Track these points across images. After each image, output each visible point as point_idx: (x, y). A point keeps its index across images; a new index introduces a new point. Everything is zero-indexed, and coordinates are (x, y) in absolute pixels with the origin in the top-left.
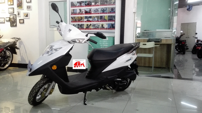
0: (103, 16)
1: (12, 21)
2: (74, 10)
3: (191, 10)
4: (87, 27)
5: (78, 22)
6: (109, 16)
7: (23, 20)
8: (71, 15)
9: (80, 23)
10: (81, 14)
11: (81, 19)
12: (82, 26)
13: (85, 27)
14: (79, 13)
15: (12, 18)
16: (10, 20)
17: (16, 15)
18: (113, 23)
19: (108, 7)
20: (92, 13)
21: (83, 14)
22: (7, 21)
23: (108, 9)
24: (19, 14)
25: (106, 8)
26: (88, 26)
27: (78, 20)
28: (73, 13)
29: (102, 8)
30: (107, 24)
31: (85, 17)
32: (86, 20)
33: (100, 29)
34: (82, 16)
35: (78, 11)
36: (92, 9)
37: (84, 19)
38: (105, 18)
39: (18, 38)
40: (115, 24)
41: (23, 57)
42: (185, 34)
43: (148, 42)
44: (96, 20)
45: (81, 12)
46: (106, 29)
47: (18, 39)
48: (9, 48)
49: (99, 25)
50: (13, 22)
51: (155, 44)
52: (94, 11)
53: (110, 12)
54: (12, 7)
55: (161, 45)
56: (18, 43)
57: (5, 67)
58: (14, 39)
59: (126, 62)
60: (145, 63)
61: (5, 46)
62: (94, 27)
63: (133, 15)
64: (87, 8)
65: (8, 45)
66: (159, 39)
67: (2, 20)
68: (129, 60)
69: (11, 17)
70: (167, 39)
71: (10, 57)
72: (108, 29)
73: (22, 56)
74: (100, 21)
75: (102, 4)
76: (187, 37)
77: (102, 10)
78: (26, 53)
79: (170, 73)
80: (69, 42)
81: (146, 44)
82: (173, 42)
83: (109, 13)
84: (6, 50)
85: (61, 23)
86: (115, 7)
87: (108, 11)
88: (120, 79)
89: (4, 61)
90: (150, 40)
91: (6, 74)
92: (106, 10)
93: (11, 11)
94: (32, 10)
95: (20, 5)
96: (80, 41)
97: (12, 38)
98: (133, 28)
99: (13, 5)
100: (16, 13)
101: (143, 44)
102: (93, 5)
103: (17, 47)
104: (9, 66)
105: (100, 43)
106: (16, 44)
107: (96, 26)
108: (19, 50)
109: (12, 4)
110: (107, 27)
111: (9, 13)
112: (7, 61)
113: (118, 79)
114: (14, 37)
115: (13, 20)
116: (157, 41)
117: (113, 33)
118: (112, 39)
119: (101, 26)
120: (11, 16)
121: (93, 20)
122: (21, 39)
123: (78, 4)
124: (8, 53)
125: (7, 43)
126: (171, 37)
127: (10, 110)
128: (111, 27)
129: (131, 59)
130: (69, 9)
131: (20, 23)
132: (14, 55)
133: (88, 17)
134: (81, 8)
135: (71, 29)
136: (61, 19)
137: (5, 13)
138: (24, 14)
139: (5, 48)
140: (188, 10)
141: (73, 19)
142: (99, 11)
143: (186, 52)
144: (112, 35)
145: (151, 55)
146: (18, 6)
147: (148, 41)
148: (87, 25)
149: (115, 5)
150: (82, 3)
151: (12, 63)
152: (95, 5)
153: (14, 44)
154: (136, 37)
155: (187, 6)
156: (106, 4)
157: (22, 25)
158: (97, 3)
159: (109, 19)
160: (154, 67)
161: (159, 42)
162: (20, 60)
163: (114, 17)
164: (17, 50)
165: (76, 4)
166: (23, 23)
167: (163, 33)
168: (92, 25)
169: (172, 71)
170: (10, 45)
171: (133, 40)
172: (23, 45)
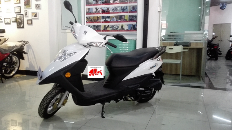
0: (123, 16)
1: (18, 21)
2: (89, 9)
3: (225, 8)
4: (104, 29)
5: (94, 23)
6: (130, 16)
7: (31, 21)
8: (86, 14)
9: (96, 24)
10: (97, 14)
11: (98, 20)
12: (99, 28)
13: (102, 29)
14: (95, 12)
15: (19, 19)
16: (16, 21)
17: (23, 15)
18: (134, 23)
19: (128, 5)
20: (111, 12)
21: (100, 14)
22: (13, 22)
23: (128, 8)
24: (26, 14)
25: (127, 6)
26: (106, 27)
27: (94, 20)
28: (89, 12)
29: (122, 6)
30: (127, 25)
31: (102, 17)
32: (103, 20)
33: (120, 31)
34: (99, 15)
35: (94, 10)
36: (110, 8)
37: (101, 20)
38: (125, 18)
39: (26, 41)
40: (136, 25)
41: (32, 64)
42: (217, 37)
43: (174, 46)
44: (115, 20)
45: (97, 12)
46: (127, 31)
47: (26, 43)
48: (15, 52)
49: (118, 26)
50: (19, 23)
51: (184, 49)
52: (113, 10)
53: (131, 11)
54: (18, 5)
55: (190, 49)
56: (25, 47)
57: (12, 74)
58: (21, 42)
59: (150, 69)
60: (171, 71)
61: (11, 50)
62: (113, 29)
63: (158, 14)
64: (105, 7)
65: (14, 49)
66: (188, 43)
67: (8, 21)
68: (154, 67)
69: (17, 18)
70: (197, 43)
71: (17, 63)
72: (129, 31)
73: (31, 62)
74: (120, 22)
75: (122, 2)
76: (220, 41)
77: (121, 9)
78: (35, 58)
79: (200, 81)
80: (85, 46)
81: (172, 49)
82: (203, 46)
83: (129, 12)
84: (12, 55)
85: (75, 24)
86: (137, 6)
87: (128, 9)
88: (143, 89)
89: (10, 67)
90: (177, 44)
91: (12, 82)
92: (126, 8)
93: (18, 10)
94: (41, 9)
95: (27, 3)
96: (96, 45)
97: (19, 41)
98: (158, 29)
99: (20, 3)
100: (23, 12)
101: (170, 49)
102: (111, 3)
103: (24, 51)
104: (16, 73)
105: (120, 47)
106: (23, 49)
107: (115, 28)
108: (26, 55)
109: (18, 2)
110: (128, 29)
111: (16, 13)
112: (13, 67)
113: (141, 89)
114: (21, 40)
115: (20, 20)
116: (186, 45)
117: (134, 36)
118: (133, 42)
119: (121, 27)
120: (17, 16)
121: (111, 21)
122: (28, 43)
123: (94, 2)
124: (15, 58)
125: (13, 47)
126: (202, 40)
127: (18, 123)
128: (133, 28)
129: (155, 66)
130: (84, 8)
131: (28, 24)
132: (21, 60)
133: (105, 17)
134: (98, 7)
135: (87, 31)
136: (75, 19)
137: (11, 12)
138: (33, 13)
139: (11, 53)
140: (221, 9)
141: (88, 19)
142: (119, 10)
143: (219, 58)
144: (133, 38)
145: (178, 62)
146: (25, 5)
147: (174, 44)
148: (104, 26)
149: (137, 2)
150: (99, 1)
151: (19, 69)
152: (114, 3)
153: (21, 48)
154: (161, 41)
155: (221, 4)
156: (126, 1)
157: (30, 26)
158: (116, 1)
159: (130, 19)
160: (182, 75)
161: (187, 46)
162: (28, 67)
163: (136, 16)
164: (24, 55)
165: (92, 2)
166: (32, 24)
167: (192, 35)
168: (110, 26)
169: (203, 79)
170: (17, 49)
171: (157, 43)
172: (31, 49)
